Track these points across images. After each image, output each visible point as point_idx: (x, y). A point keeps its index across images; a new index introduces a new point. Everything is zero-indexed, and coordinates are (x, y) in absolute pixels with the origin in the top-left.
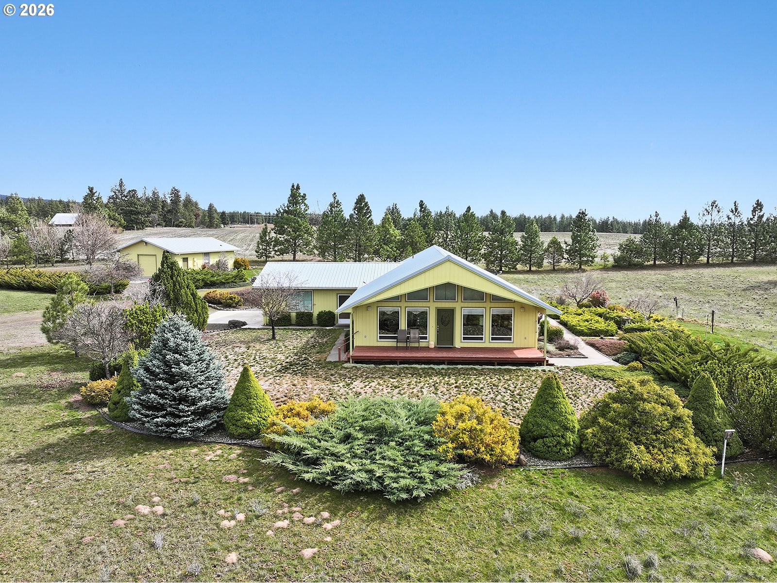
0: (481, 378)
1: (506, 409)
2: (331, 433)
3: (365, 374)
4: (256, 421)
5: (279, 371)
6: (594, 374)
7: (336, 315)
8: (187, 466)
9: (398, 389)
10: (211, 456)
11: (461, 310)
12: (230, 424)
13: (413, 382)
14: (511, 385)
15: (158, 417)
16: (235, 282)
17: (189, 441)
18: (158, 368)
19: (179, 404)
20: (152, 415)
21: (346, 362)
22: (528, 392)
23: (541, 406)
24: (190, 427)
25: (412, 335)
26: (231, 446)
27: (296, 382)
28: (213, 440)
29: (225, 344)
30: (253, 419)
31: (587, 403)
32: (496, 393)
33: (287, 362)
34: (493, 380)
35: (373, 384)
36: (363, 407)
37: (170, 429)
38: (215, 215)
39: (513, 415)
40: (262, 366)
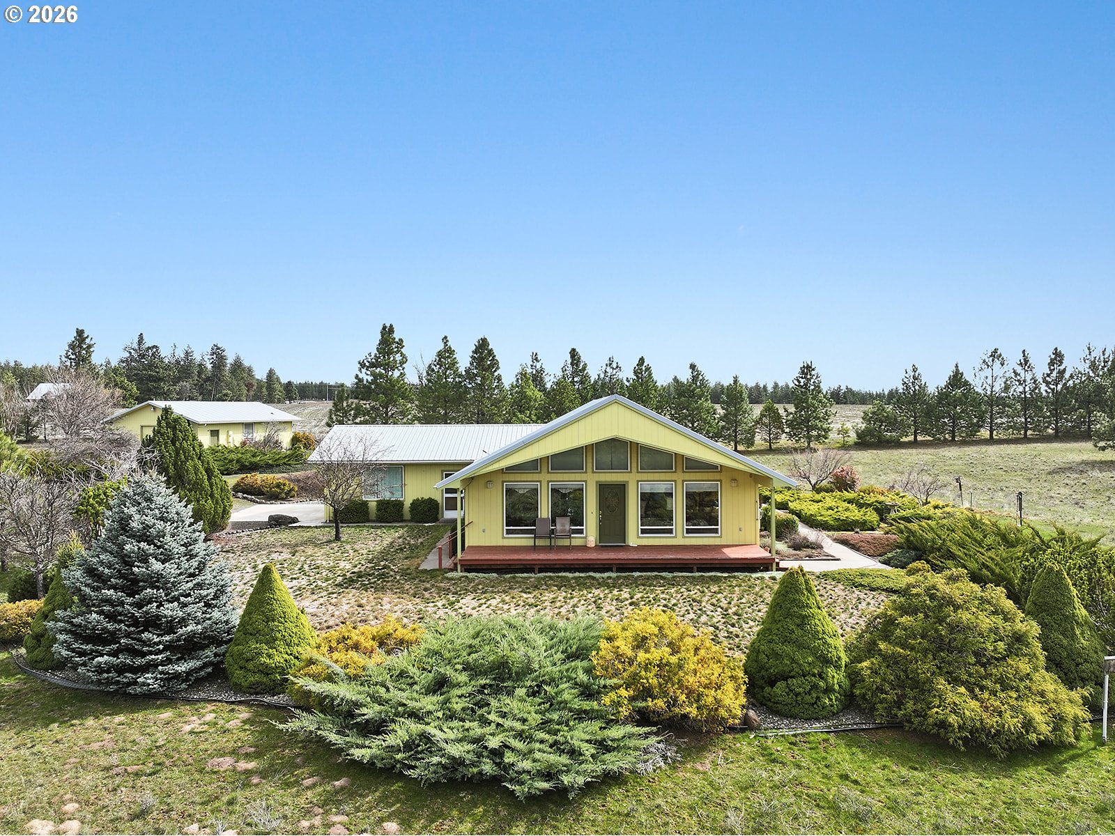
0: (673, 591)
1: (716, 636)
2: (412, 678)
3: (480, 587)
4: (282, 660)
5: (339, 585)
6: (854, 581)
7: (440, 505)
8: (145, 742)
9: (535, 609)
10: (194, 723)
11: (637, 484)
12: (236, 666)
13: (560, 598)
14: (723, 600)
15: (102, 655)
16: (289, 465)
17: (159, 699)
18: (109, 568)
19: (143, 632)
20: (92, 651)
21: (451, 570)
22: (750, 610)
23: (780, 623)
24: (161, 673)
25: (559, 527)
26: (233, 706)
27: (364, 601)
28: (203, 695)
29: (258, 548)
30: (276, 657)
31: (850, 625)
32: (699, 612)
33: (353, 573)
34: (691, 593)
35: (494, 602)
36: (472, 632)
37: (125, 677)
38: (277, 386)
39: (729, 646)
40: (311, 578)
